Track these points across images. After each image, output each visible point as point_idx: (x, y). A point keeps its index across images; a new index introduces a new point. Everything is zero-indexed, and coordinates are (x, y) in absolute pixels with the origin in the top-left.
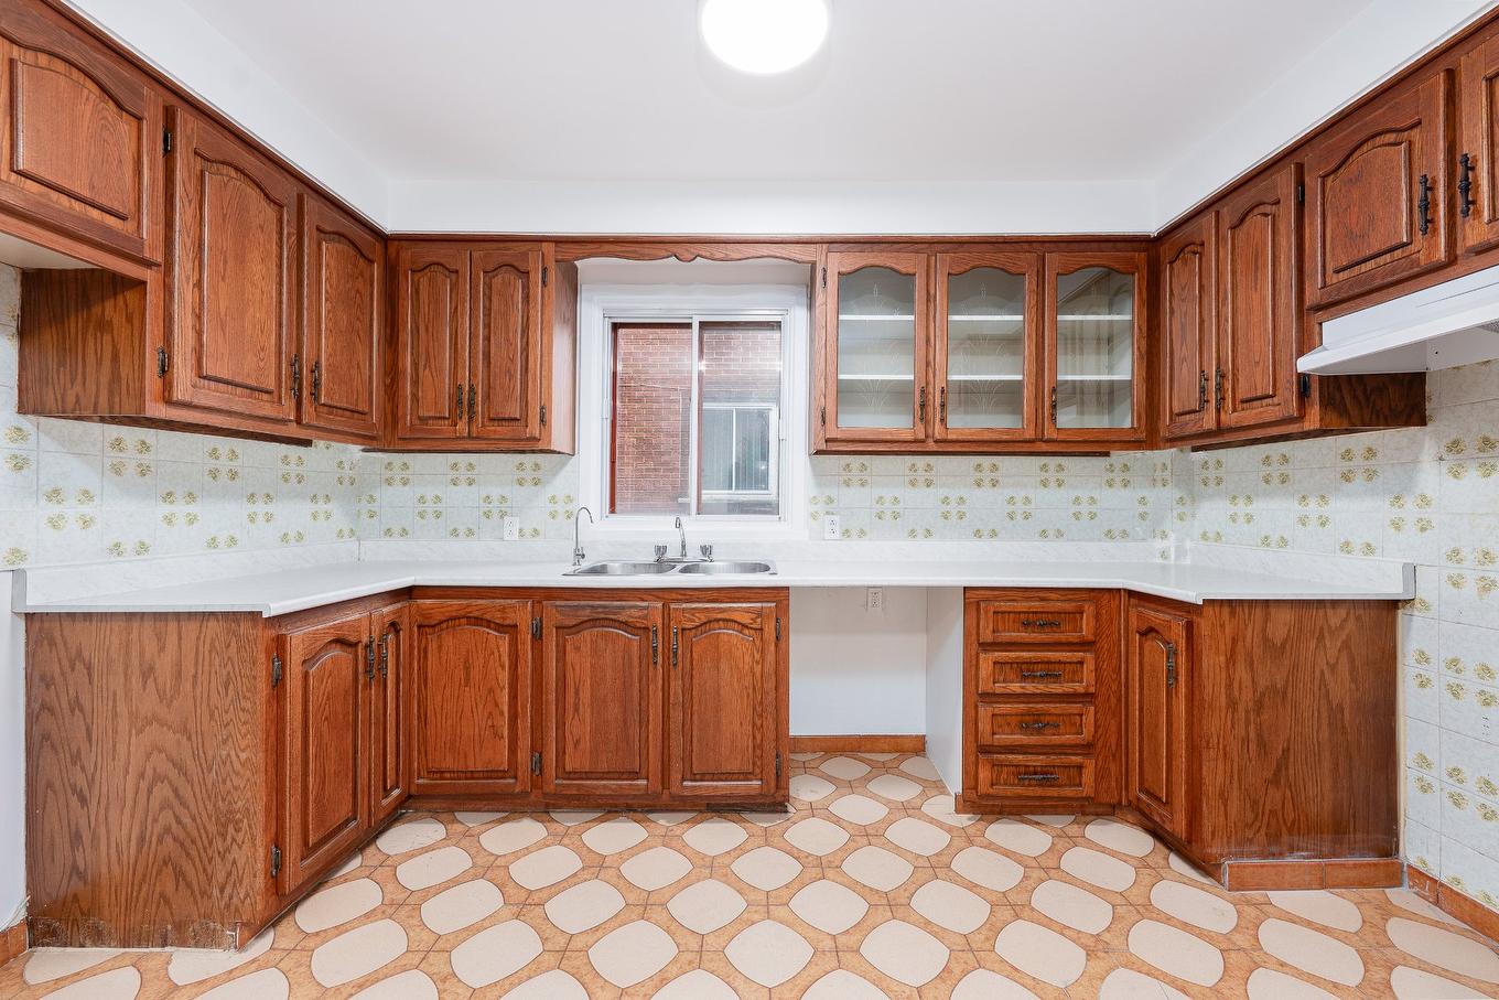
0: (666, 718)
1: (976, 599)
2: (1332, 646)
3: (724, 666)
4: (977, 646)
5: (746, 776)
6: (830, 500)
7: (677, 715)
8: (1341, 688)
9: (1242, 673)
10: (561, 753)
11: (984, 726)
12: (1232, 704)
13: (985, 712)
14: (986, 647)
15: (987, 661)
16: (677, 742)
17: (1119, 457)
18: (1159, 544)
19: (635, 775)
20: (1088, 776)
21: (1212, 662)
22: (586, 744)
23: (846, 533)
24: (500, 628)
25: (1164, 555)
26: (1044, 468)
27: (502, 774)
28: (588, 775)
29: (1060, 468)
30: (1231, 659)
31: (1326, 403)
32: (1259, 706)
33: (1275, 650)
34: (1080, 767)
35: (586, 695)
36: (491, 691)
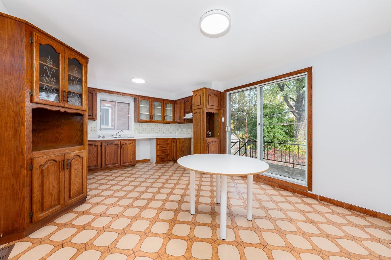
0: (120, 156)
1: (157, 140)
2: (187, 142)
3: (128, 149)
4: (157, 145)
5: (131, 162)
6: (137, 128)
7: (122, 156)
8: (187, 145)
9: (180, 145)
10: (105, 162)
11: (158, 153)
12: (180, 147)
13: (158, 152)
14: (158, 145)
15: (158, 146)
16: (122, 159)
17: (171, 124)
18: (175, 134)
19: (116, 164)
20: (168, 158)
21: (178, 144)
22: (109, 161)
23: (139, 133)
24: (95, 146)
25: (176, 135)
26: (163, 125)
27: (95, 166)
28: (109, 165)
29: (165, 125)
30: (179, 143)
31: (186, 121)
32: (181, 147)
33: (183, 142)
34: (167, 157)
35: (109, 154)
36: (94, 155)
